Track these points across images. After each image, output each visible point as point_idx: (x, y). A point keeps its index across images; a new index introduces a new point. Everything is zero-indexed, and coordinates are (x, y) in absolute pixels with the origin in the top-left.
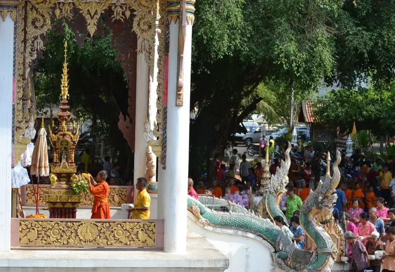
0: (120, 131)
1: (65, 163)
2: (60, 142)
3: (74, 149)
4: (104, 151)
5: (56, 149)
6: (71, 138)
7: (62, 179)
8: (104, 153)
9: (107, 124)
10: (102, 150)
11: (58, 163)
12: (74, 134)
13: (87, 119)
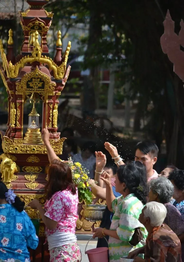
0: (166, 56)
1: (35, 130)
2: (24, 81)
3: (57, 97)
4: (115, 100)
5: (16, 97)
6: (52, 73)
7: (28, 168)
8: (114, 103)
9: (127, 37)
10: (110, 97)
11: (20, 130)
12: (59, 64)
13: (77, 22)
